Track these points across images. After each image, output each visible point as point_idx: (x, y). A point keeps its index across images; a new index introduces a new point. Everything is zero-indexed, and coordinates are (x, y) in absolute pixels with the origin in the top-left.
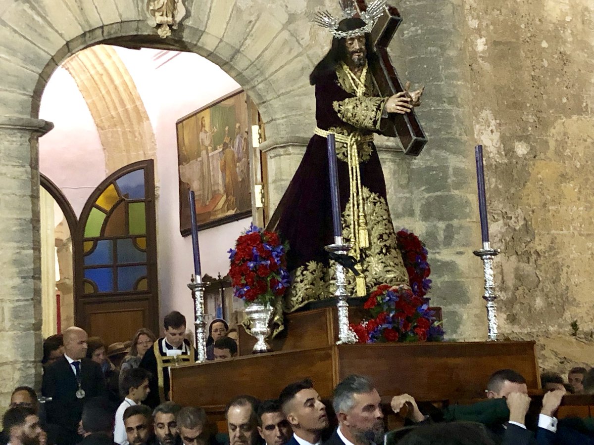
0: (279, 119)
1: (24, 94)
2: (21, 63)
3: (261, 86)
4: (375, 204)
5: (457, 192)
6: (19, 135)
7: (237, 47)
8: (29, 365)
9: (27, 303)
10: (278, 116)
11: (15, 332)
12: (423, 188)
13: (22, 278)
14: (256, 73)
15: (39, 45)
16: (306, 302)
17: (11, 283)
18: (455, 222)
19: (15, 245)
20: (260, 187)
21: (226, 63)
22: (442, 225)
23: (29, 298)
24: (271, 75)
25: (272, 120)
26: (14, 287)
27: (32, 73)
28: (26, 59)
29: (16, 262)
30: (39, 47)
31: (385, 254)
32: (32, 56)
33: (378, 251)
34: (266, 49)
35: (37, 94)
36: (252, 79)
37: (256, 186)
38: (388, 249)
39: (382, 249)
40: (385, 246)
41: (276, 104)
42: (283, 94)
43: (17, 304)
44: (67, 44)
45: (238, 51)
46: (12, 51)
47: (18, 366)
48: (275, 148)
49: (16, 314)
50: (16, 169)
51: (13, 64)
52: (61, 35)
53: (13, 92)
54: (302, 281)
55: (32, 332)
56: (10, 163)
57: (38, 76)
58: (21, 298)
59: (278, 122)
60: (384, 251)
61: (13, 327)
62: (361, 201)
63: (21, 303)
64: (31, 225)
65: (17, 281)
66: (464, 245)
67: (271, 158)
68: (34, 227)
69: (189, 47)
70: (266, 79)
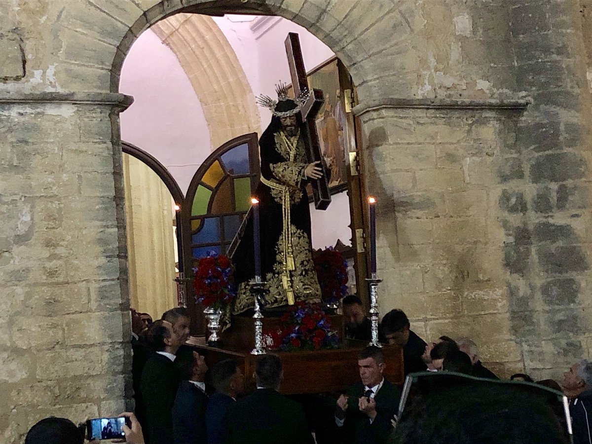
0: (371, 81)
1: (102, 69)
2: (97, 36)
3: (350, 47)
4: (299, 238)
5: (570, 149)
6: (99, 110)
7: (323, 7)
8: (117, 346)
9: (113, 282)
10: (369, 78)
11: (102, 313)
12: (532, 147)
13: (107, 257)
14: (345, 34)
15: (115, 17)
16: (247, 309)
17: (96, 263)
18: (569, 183)
19: (98, 223)
20: (354, 154)
21: (313, 25)
22: (554, 186)
23: (114, 277)
24: (360, 35)
25: (364, 82)
26: (99, 267)
27: (110, 46)
28: (103, 32)
29: (102, 241)
30: (116, 20)
31: (304, 276)
32: (109, 29)
33: (300, 273)
34: (354, 7)
35: (116, 67)
36: (340, 40)
37: (350, 154)
38: (306, 271)
39: (302, 272)
40: (305, 270)
41: (367, 65)
42: (373, 54)
43: (103, 284)
44: (145, 14)
45: (325, 11)
46: (88, 24)
47: (106, 347)
48: (368, 111)
49: (103, 294)
50: (97, 145)
51: (91, 39)
52: (138, 5)
53: (91, 66)
54: (244, 293)
55: (119, 312)
56: (91, 140)
57: (116, 49)
58: (106, 277)
59: (369, 84)
60: (304, 273)
61: (100, 308)
62: (290, 236)
63: (107, 283)
64: (114, 203)
65: (103, 260)
66: (579, 207)
67: (365, 122)
68: (117, 205)
69: (273, 10)
70: (355, 39)
